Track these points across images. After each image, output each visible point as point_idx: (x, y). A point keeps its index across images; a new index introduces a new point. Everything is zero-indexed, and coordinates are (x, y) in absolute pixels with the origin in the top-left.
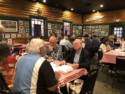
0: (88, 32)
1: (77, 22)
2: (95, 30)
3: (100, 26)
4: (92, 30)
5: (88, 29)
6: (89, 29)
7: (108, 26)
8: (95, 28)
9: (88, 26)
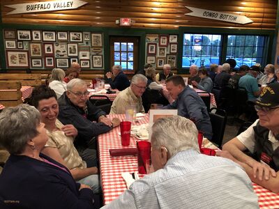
0: (28, 52)
2: (56, 48)
4: (46, 46)
5: (26, 44)
6: (31, 41)
9: (29, 33)
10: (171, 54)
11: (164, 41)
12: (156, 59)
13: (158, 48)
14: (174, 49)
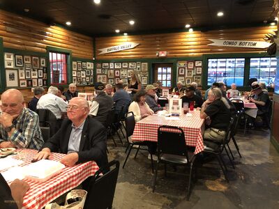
0: (107, 75)
1: (82, 52)
2: (121, 73)
3: (130, 64)
4: (116, 72)
5: (106, 70)
6: (109, 69)
7: (146, 64)
8: (122, 69)
9: (108, 64)
10: (197, 75)
11: (191, 66)
12: (185, 79)
13: (187, 71)
14: (200, 71)
